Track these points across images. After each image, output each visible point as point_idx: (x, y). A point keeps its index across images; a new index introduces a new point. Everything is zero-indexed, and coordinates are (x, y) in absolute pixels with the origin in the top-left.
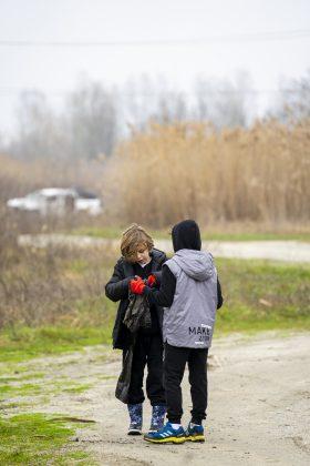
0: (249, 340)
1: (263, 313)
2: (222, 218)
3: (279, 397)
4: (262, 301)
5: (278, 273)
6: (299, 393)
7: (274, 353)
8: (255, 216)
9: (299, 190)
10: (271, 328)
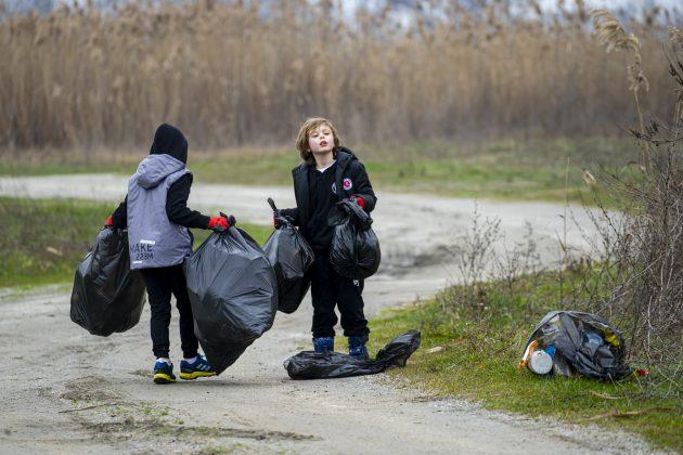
0: (22, 296)
1: (49, 264)
2: (12, 144)
3: (41, 354)
4: (51, 249)
5: (78, 214)
6: (68, 348)
7: (51, 309)
8: (60, 141)
9: (120, 102)
10: (56, 281)
